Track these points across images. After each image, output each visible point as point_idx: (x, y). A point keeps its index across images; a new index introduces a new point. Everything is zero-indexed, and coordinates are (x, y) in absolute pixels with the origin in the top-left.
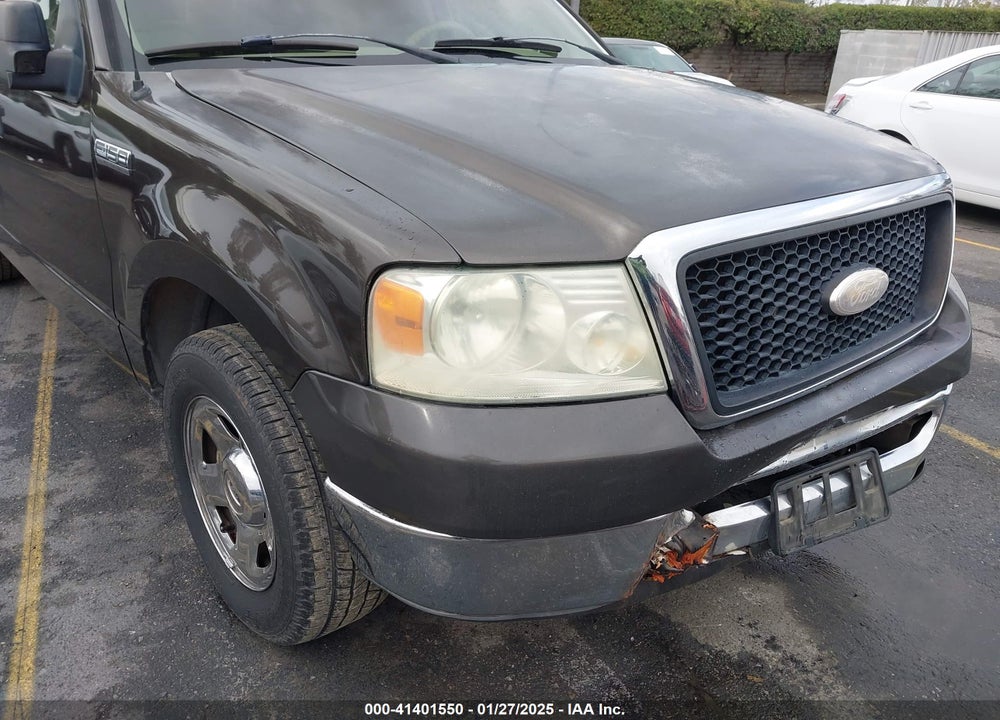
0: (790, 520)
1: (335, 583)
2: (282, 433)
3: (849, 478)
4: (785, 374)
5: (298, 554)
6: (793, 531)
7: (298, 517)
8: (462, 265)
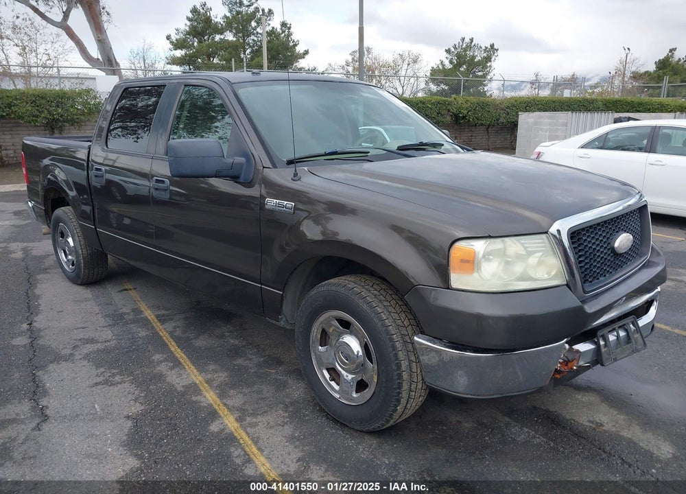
0: (605, 349)
1: (410, 389)
2: (385, 318)
3: (626, 330)
4: (601, 279)
5: (395, 373)
6: (608, 354)
7: (396, 355)
8: (490, 237)
